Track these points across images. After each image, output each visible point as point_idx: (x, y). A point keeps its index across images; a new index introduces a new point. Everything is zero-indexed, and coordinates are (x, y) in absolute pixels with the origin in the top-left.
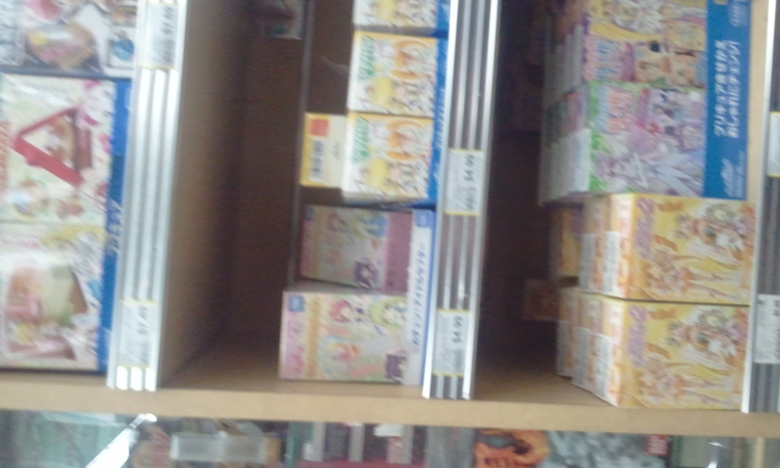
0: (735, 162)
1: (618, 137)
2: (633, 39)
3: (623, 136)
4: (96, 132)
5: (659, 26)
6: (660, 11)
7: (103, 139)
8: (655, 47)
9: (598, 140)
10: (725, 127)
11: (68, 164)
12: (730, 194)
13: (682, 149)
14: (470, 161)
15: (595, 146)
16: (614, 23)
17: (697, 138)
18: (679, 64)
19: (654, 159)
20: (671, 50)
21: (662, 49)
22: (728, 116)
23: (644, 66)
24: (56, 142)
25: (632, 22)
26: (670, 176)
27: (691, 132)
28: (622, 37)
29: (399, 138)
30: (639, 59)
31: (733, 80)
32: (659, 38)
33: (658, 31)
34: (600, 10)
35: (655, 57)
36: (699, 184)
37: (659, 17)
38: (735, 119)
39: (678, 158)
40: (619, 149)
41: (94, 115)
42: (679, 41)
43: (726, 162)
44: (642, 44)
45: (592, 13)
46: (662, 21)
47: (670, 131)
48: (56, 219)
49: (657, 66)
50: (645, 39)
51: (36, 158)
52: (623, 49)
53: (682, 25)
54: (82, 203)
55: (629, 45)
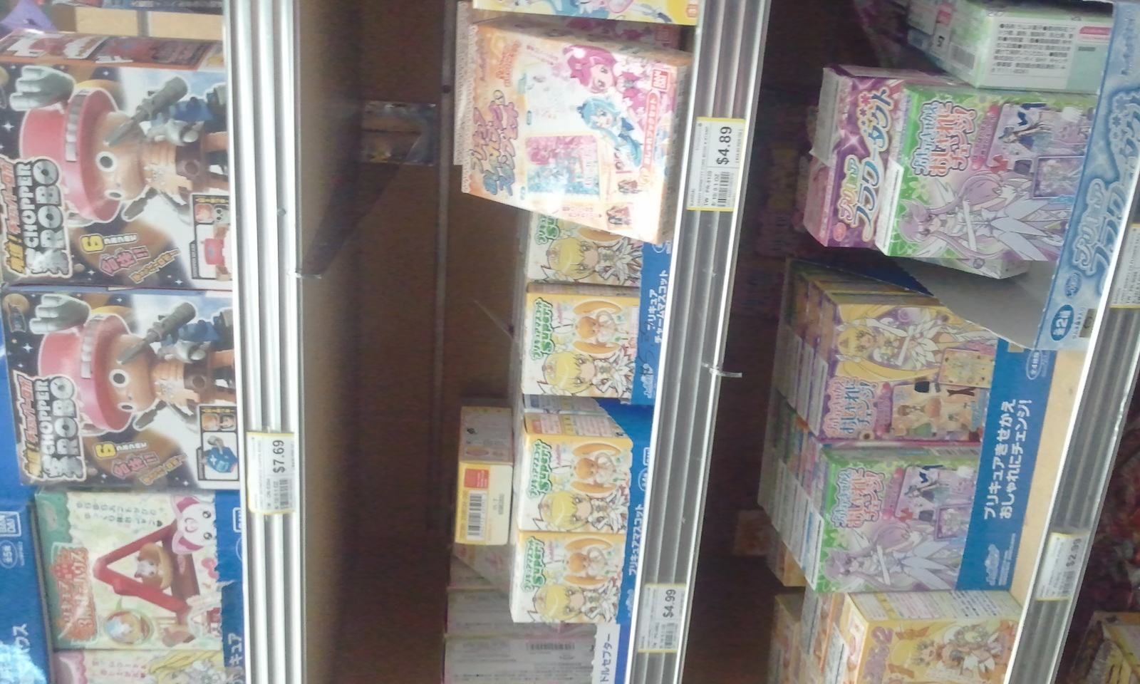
0: (1003, 547)
1: (859, 530)
2: (894, 377)
3: (866, 528)
4: (198, 557)
5: (931, 358)
6: (935, 339)
7: (206, 563)
8: (922, 386)
9: (832, 535)
10: (997, 508)
11: (168, 591)
12: (992, 583)
13: (939, 535)
14: (670, 595)
15: (828, 542)
16: (871, 358)
17: (958, 521)
18: (951, 405)
19: (900, 551)
20: (944, 389)
21: (932, 387)
22: (1002, 495)
23: (904, 411)
24: (148, 569)
25: (895, 356)
26: (918, 569)
27: (951, 514)
28: (879, 377)
29: (583, 560)
30: (898, 403)
31: (1016, 448)
32: (929, 375)
33: (929, 365)
34: (853, 343)
35: (922, 397)
36: (955, 574)
37: (932, 346)
38: (1012, 496)
39: (932, 546)
40: (858, 543)
41: (194, 539)
42: (955, 378)
43: (992, 549)
44: (905, 383)
45: (841, 349)
46: (935, 353)
47: (926, 516)
48: (160, 645)
49: (922, 410)
50: (911, 377)
51: (126, 587)
52: (879, 391)
53: (963, 355)
54: (191, 630)
55: (886, 385)
